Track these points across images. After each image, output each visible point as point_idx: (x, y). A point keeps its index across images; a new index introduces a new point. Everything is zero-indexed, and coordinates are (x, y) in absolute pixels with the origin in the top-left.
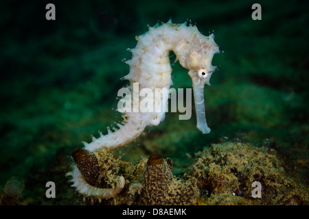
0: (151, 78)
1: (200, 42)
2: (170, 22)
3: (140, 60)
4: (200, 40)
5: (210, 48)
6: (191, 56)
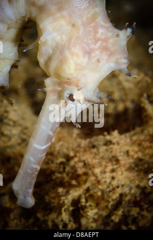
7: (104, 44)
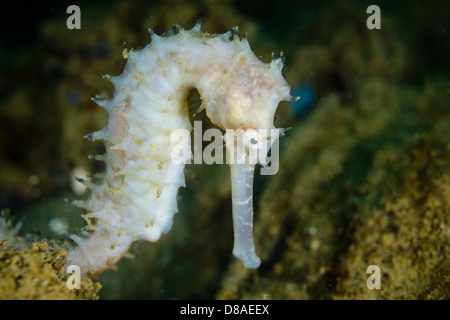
0: (145, 140)
1: (252, 74)
2: (197, 28)
3: (128, 100)
4: (253, 70)
5: (270, 87)
6: (230, 102)
7: (260, 81)
